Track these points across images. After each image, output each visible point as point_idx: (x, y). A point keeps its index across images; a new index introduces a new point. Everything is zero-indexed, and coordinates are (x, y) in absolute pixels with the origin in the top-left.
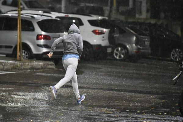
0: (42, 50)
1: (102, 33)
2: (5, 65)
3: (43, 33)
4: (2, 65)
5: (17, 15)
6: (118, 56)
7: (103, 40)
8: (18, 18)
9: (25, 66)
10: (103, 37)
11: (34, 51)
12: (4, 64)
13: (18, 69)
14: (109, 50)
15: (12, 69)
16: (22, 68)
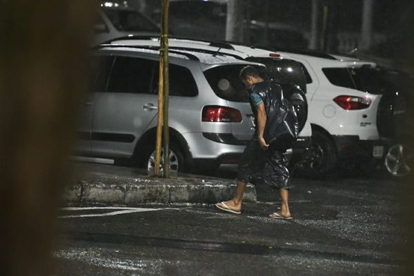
0: (218, 149)
1: (360, 105)
2: (128, 188)
3: (222, 102)
4: (122, 188)
5: (158, 52)
6: (396, 167)
7: (362, 124)
8: (160, 59)
9: (181, 193)
10: (365, 116)
11: (196, 152)
12: (125, 187)
13: (162, 201)
14: (378, 152)
15: (145, 201)
16: (173, 198)
